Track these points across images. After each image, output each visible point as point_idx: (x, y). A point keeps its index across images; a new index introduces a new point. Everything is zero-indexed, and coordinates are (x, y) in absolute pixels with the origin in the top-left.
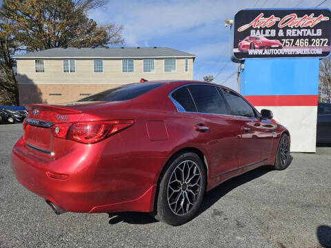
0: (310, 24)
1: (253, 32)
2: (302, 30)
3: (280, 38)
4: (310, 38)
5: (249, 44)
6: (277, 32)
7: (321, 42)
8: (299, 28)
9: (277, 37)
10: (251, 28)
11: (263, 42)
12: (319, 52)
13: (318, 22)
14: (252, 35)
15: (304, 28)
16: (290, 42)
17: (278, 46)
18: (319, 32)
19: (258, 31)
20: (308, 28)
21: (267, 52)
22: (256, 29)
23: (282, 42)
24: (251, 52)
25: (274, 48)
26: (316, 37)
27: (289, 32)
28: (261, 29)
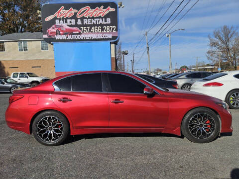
0: (101, 15)
1: (57, 21)
2: (95, 19)
3: (79, 26)
4: (102, 25)
5: (55, 31)
6: (76, 21)
7: (110, 28)
8: (93, 18)
9: (76, 25)
10: (56, 18)
11: (66, 29)
12: (110, 36)
13: (107, 12)
14: (56, 24)
15: (96, 18)
16: (87, 29)
17: (78, 32)
18: (109, 21)
19: (61, 21)
20: (100, 17)
21: (70, 37)
22: (60, 19)
23: (81, 29)
24: (57, 37)
25: (75, 34)
26: (106, 25)
27: (85, 21)
28: (63, 19)
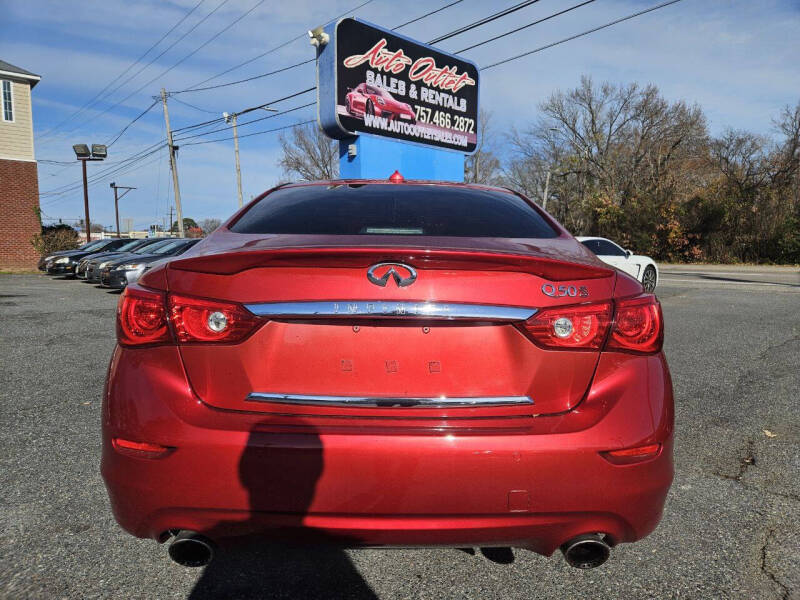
0: (452, 86)
1: (370, 74)
2: (442, 94)
3: (412, 102)
4: (453, 112)
5: (364, 100)
6: (408, 88)
7: (466, 122)
8: (437, 89)
9: (406, 99)
10: (366, 66)
11: (388, 103)
12: (464, 143)
13: (461, 85)
14: (368, 83)
15: (444, 91)
16: (427, 113)
17: (409, 117)
18: (463, 107)
19: (379, 75)
20: (449, 92)
21: (395, 127)
22: (375, 71)
23: (415, 110)
24: (369, 120)
25: (405, 121)
26: (460, 114)
27: (427, 95)
28: (383, 73)
